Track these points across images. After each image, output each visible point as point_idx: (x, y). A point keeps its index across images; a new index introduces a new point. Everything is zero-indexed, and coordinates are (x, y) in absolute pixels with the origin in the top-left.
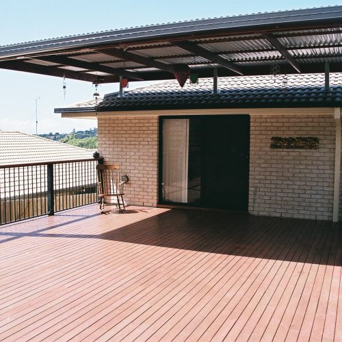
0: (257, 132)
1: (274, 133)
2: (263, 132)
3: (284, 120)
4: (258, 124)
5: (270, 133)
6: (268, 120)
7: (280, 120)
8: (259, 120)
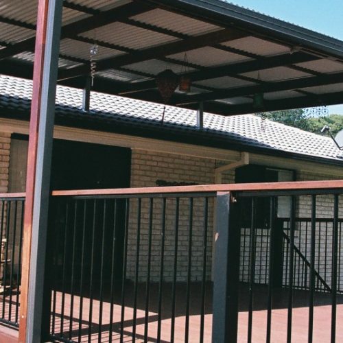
0: (141, 173)
1: (159, 175)
2: (148, 173)
3: (170, 160)
4: (143, 162)
5: (154, 175)
6: (154, 158)
7: (165, 160)
8: (143, 157)
